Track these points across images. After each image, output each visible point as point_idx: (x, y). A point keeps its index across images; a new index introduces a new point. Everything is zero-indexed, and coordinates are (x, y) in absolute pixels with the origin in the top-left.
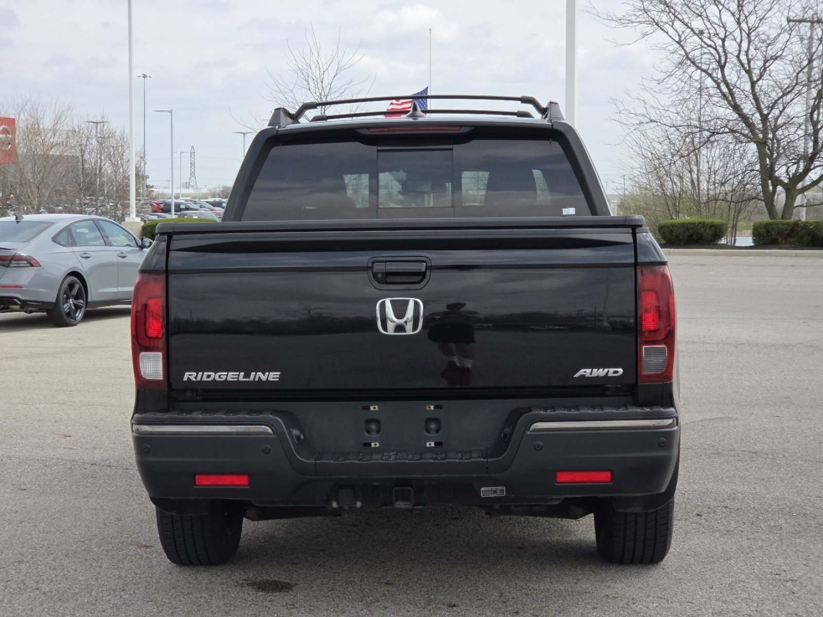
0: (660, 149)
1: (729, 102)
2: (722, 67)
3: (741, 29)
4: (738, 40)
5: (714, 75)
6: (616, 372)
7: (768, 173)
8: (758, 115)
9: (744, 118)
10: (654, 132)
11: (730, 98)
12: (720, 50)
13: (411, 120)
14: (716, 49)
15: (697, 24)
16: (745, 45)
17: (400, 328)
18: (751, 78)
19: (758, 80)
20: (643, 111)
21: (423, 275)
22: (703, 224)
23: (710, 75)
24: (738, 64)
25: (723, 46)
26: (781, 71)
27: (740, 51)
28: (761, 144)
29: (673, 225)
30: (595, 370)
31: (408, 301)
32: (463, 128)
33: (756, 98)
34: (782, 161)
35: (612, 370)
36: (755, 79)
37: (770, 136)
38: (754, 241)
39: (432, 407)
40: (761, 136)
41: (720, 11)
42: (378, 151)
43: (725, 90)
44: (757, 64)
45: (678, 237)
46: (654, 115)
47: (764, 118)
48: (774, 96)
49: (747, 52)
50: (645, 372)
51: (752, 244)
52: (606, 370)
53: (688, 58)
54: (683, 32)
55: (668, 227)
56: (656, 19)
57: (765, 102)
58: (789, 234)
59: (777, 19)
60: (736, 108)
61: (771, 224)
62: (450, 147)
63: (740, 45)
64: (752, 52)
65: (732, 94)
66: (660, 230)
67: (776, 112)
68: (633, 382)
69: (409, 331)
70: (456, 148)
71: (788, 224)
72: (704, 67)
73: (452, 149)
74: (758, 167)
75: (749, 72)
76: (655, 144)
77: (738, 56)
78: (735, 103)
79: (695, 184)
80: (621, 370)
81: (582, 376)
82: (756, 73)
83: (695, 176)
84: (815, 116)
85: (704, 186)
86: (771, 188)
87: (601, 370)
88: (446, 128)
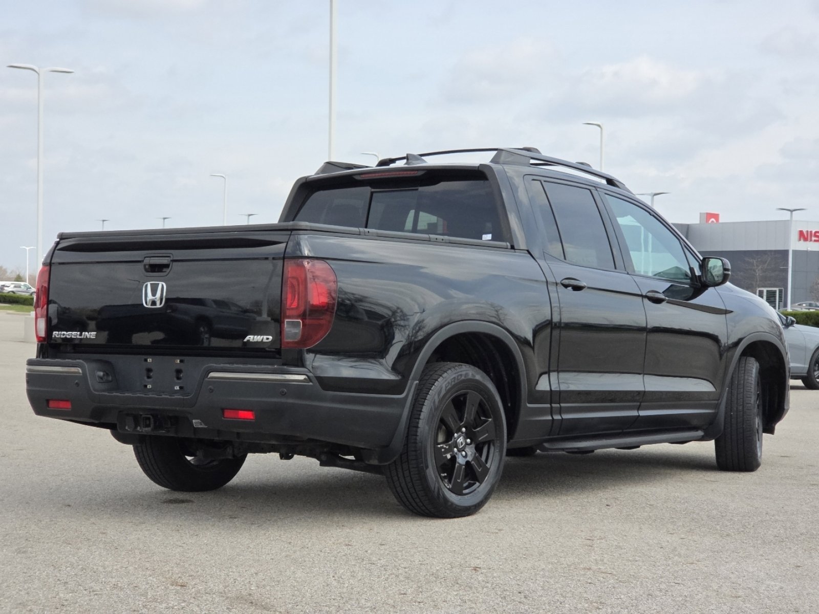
6: (268, 339)
17: (154, 303)
21: (167, 266)
30: (256, 337)
31: (158, 284)
32: (419, 172)
35: (265, 337)
39: (178, 361)
50: (286, 340)
52: (262, 337)
68: (279, 347)
69: (158, 306)
80: (271, 338)
81: (248, 341)
87: (259, 337)
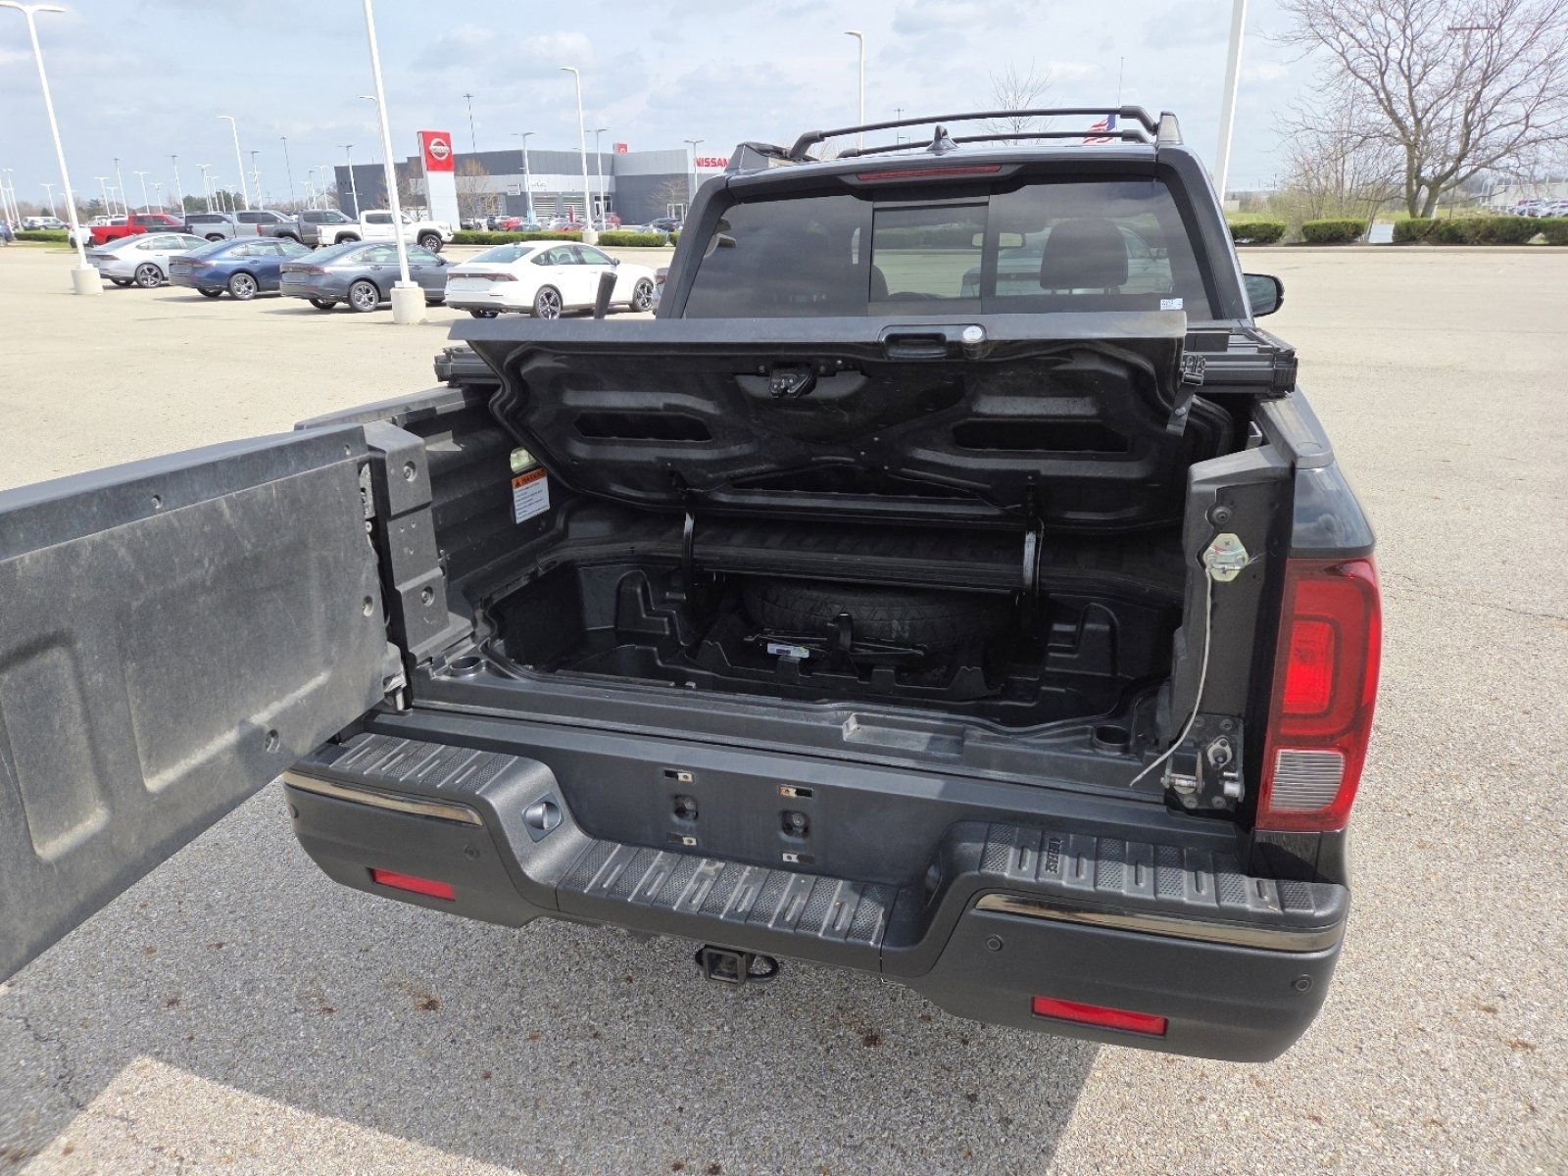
0: (1311, 154)
1: (1385, 108)
2: (1382, 74)
3: (1405, 37)
4: (1401, 47)
5: (1373, 82)
7: (1414, 173)
8: (1411, 118)
9: (1398, 121)
10: (1307, 139)
11: (1386, 104)
12: (1383, 59)
13: (932, 156)
14: (1378, 57)
15: (1362, 34)
16: (1407, 52)
18: (1410, 82)
19: (1416, 86)
20: (1300, 120)
22: (1346, 225)
23: (1369, 83)
24: (1398, 70)
25: (1386, 53)
26: (1440, 76)
27: (1402, 58)
28: (1411, 147)
29: (1317, 226)
32: (1004, 168)
33: (1412, 104)
34: (1429, 161)
36: (1413, 85)
37: (1422, 138)
38: (1394, 238)
40: (1412, 138)
41: (1386, 19)
42: (875, 210)
43: (1382, 95)
44: (1418, 69)
45: (1319, 236)
46: (1310, 122)
47: (1418, 122)
48: (1431, 99)
49: (1409, 59)
51: (1391, 241)
53: (1349, 68)
54: (1347, 44)
55: (1312, 227)
56: (1321, 33)
57: (1420, 104)
58: (1429, 232)
59: (1442, 24)
60: (1392, 113)
61: (1413, 223)
62: (984, 199)
63: (1402, 52)
64: (1414, 57)
65: (1389, 99)
66: (1303, 230)
67: (1430, 116)
70: (995, 201)
71: (1430, 222)
72: (1364, 76)
73: (986, 204)
74: (1404, 167)
75: (1408, 78)
76: (1307, 149)
77: (1400, 63)
78: (1391, 109)
79: (1340, 183)
82: (1415, 77)
83: (1340, 176)
84: (1470, 118)
85: (1347, 185)
86: (1415, 188)
88: (987, 168)
